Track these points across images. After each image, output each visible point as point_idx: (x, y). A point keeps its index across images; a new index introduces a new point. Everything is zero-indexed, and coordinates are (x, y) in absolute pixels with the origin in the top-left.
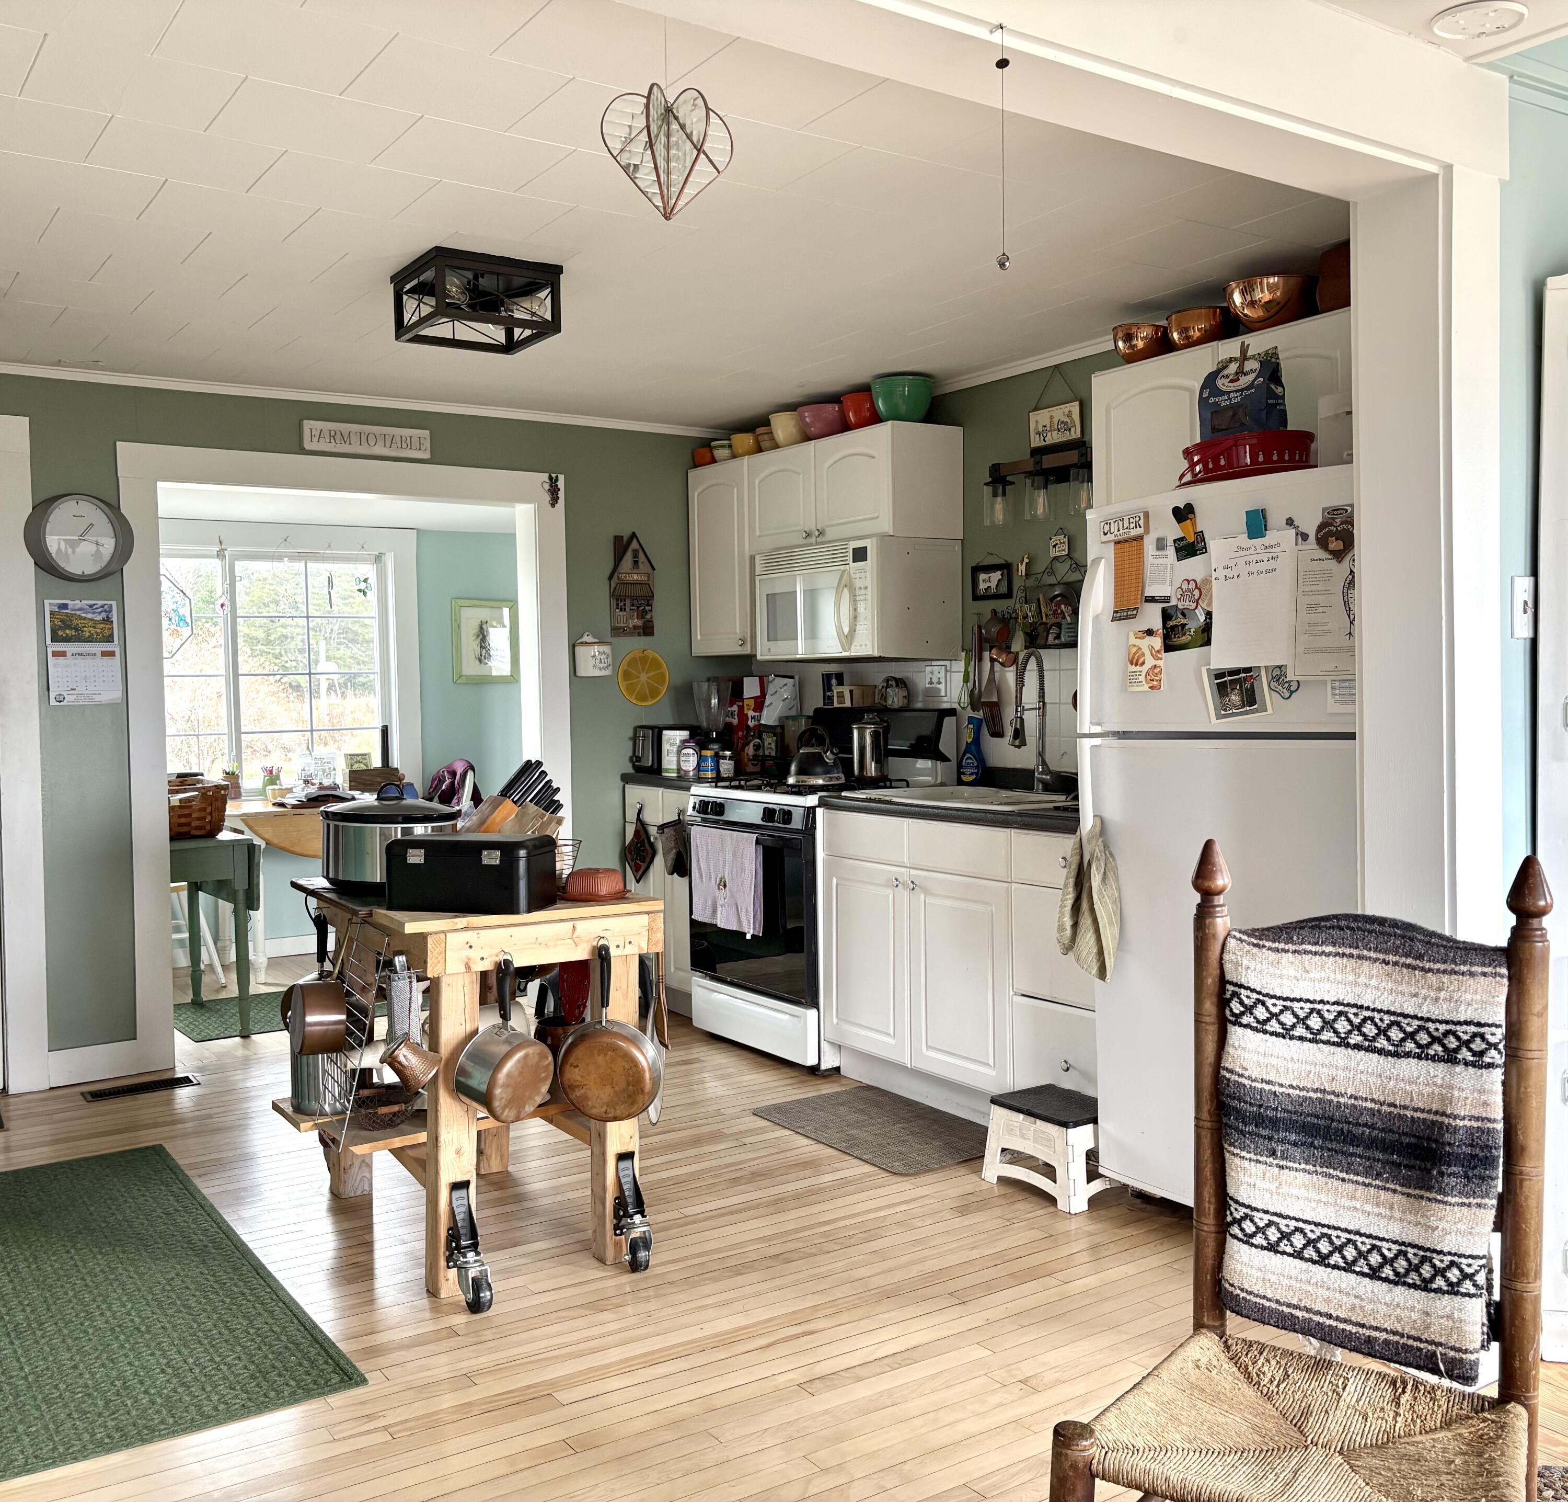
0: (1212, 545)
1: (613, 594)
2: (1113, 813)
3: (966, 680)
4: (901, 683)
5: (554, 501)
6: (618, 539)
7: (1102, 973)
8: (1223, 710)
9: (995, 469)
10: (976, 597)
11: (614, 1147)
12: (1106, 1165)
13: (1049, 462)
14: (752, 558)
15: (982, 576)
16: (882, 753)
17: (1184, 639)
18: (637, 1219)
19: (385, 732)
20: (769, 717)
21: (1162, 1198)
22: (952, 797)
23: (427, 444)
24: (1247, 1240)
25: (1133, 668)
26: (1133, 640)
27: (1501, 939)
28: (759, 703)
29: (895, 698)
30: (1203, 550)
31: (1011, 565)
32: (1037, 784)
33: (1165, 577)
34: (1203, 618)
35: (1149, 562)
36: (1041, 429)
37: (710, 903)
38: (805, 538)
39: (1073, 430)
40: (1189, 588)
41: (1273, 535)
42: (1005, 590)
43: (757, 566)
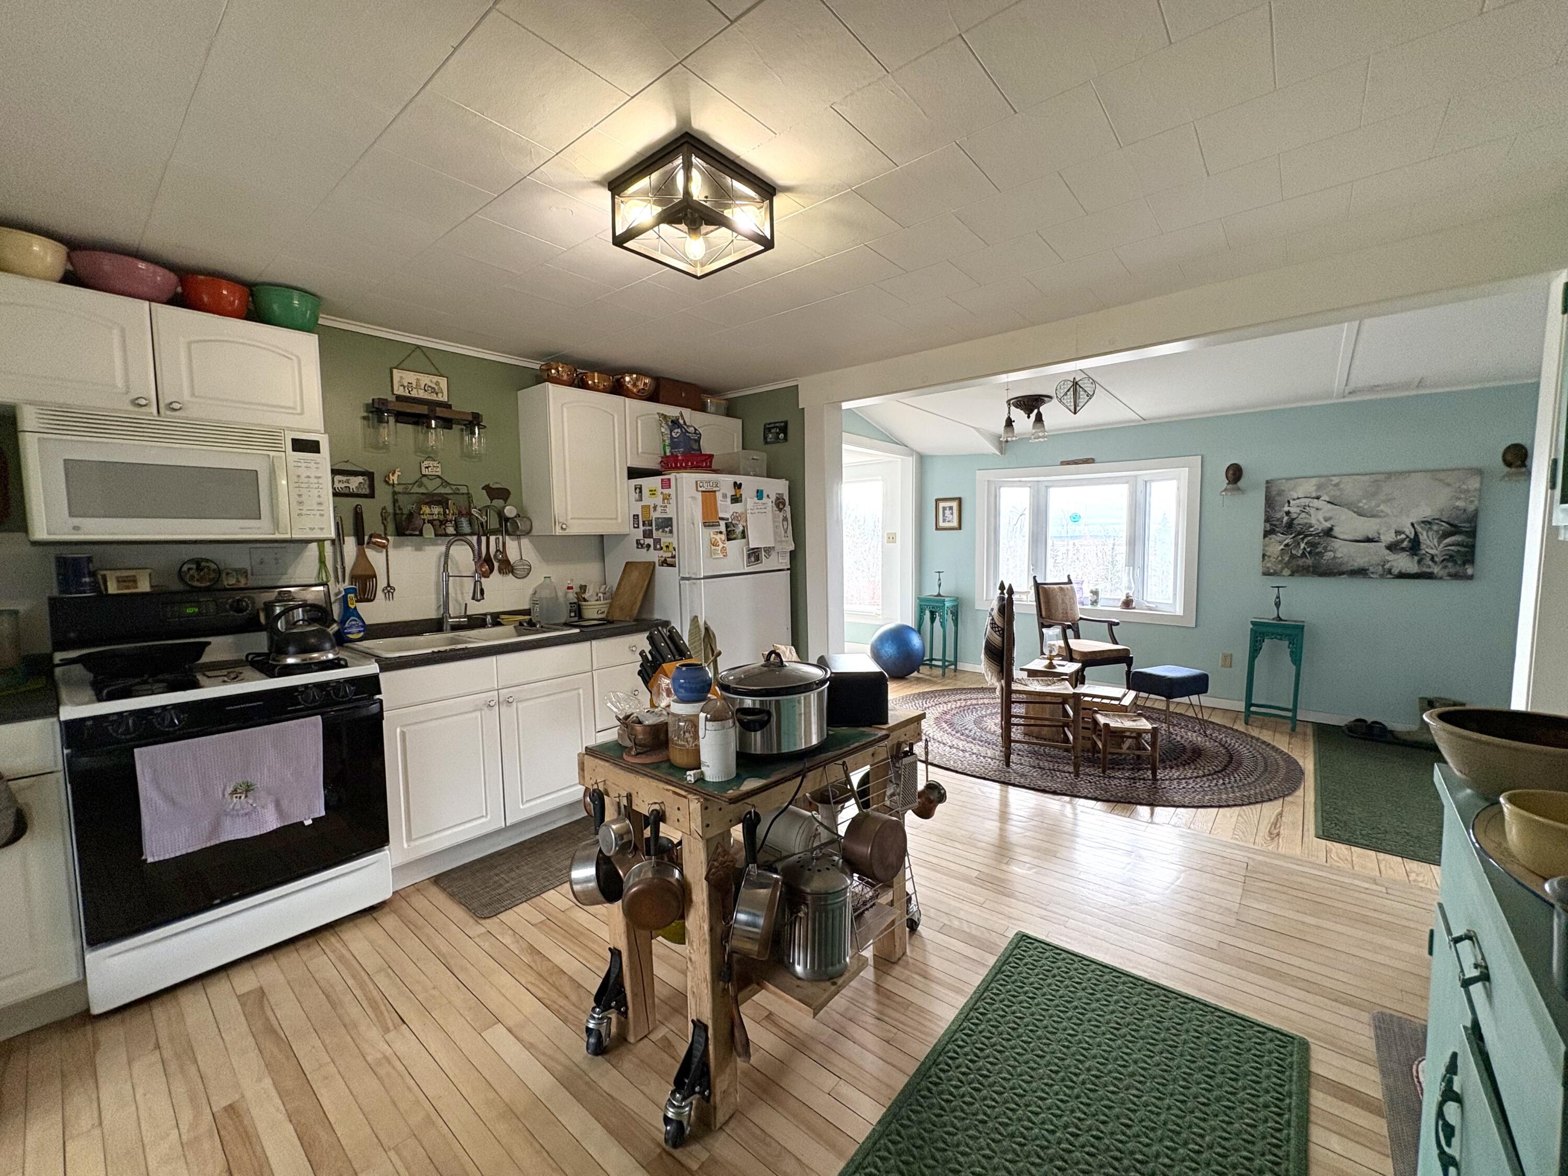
0: (745, 500)
8: (750, 564)
9: (381, 403)
15: (339, 478)
17: (734, 536)
25: (713, 548)
26: (712, 536)
30: (741, 501)
31: (373, 473)
32: (446, 627)
33: (727, 509)
34: (741, 528)
35: (719, 502)
36: (406, 384)
37: (206, 824)
38: (141, 406)
39: (440, 395)
40: (736, 516)
41: (765, 500)
42: (367, 491)
43: (29, 420)
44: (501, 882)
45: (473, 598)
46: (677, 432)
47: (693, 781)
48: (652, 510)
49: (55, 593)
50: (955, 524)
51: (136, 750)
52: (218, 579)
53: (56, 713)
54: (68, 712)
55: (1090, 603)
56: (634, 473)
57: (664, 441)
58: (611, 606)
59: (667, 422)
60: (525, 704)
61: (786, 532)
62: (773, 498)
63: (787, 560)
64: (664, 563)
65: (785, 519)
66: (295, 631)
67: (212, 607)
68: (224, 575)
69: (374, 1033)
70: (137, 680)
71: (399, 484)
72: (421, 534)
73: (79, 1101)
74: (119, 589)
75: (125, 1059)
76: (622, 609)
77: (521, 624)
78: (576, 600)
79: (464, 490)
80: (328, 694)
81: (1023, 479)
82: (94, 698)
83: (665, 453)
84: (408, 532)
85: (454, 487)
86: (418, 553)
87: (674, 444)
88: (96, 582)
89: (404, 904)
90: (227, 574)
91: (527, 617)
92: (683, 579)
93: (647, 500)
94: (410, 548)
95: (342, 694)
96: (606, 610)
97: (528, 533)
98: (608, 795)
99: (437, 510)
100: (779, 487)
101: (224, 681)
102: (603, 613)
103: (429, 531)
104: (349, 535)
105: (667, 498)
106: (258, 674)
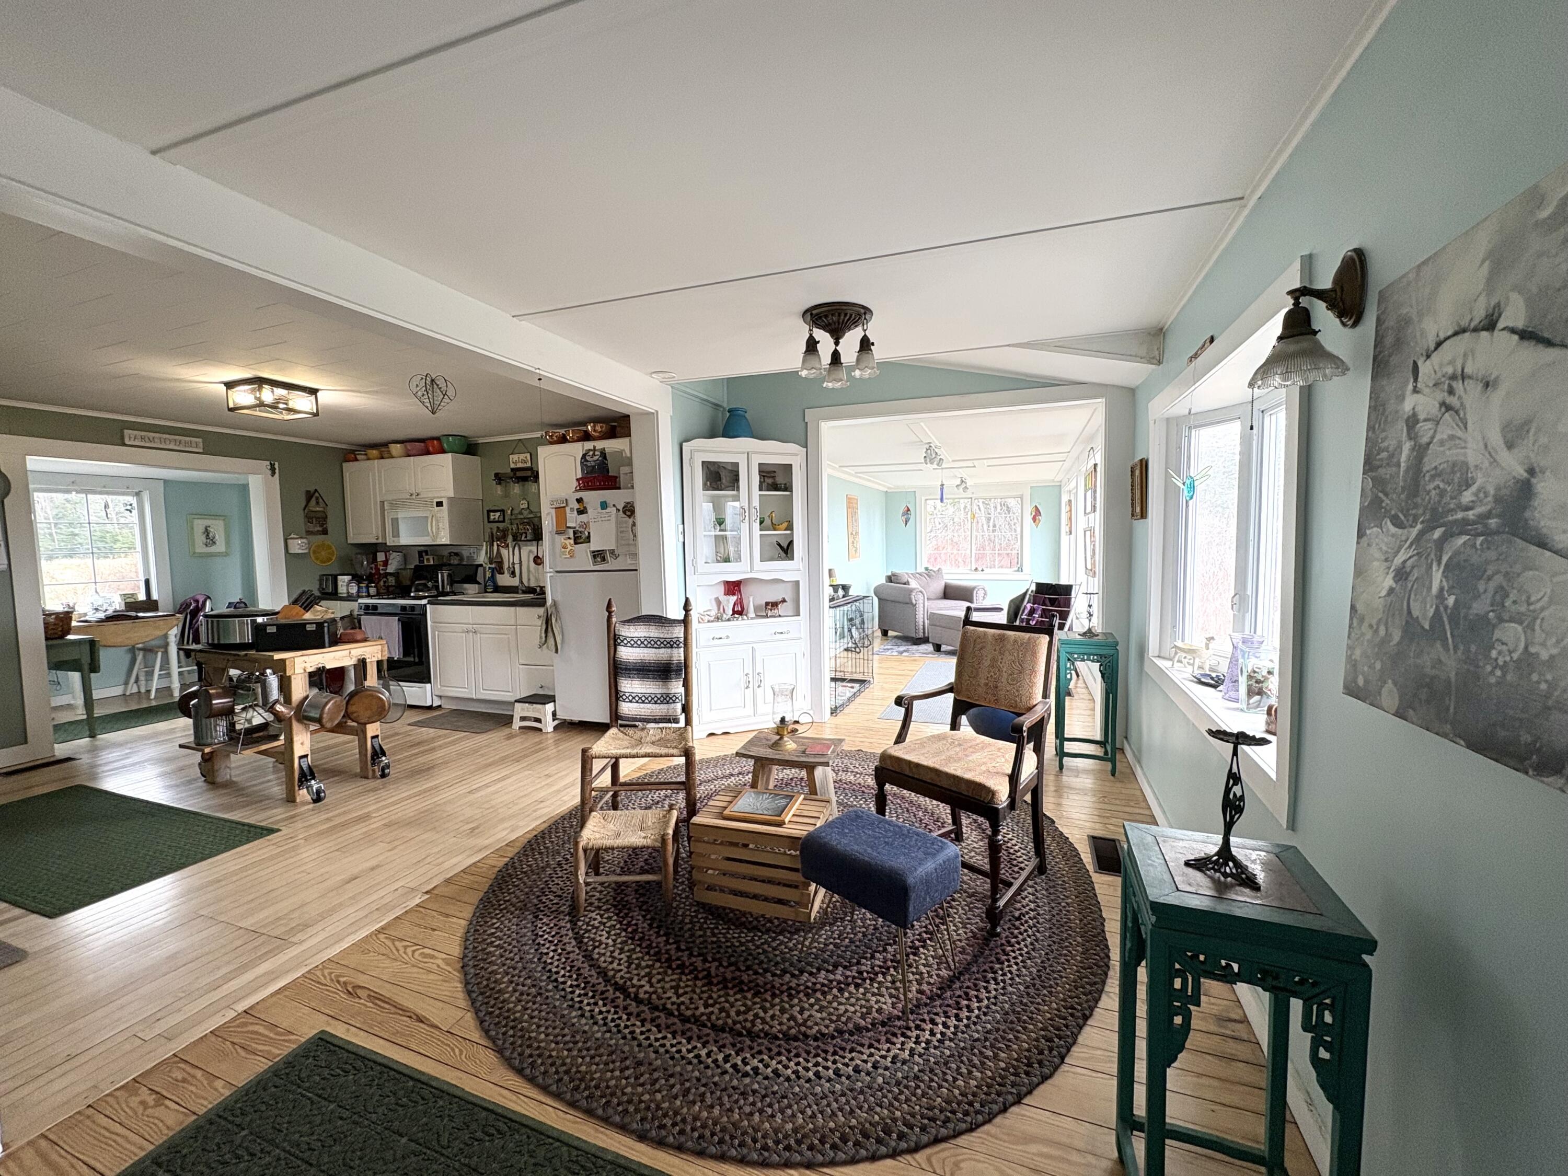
0: (589, 511)
1: (306, 516)
2: (559, 598)
3: (486, 553)
4: (456, 554)
5: (273, 474)
6: (308, 492)
7: (557, 651)
8: (595, 563)
9: (496, 475)
10: (489, 522)
11: (370, 734)
12: (560, 715)
13: (519, 474)
14: (382, 503)
15: (492, 514)
16: (452, 582)
17: (581, 541)
18: (384, 758)
19: (147, 583)
20: (391, 569)
21: (580, 722)
22: (483, 597)
23: (201, 445)
24: (624, 701)
25: (564, 550)
26: (563, 541)
27: (682, 618)
28: (386, 563)
29: (455, 561)
30: (586, 513)
31: (504, 510)
33: (574, 520)
34: (587, 534)
35: (568, 515)
36: (514, 461)
39: (528, 463)
40: (582, 524)
41: (609, 509)
42: (501, 519)
43: (386, 506)
60: (483, 636)
65: (634, 524)
71: (512, 514)
85: (534, 514)
99: (525, 527)
104: (495, 541)
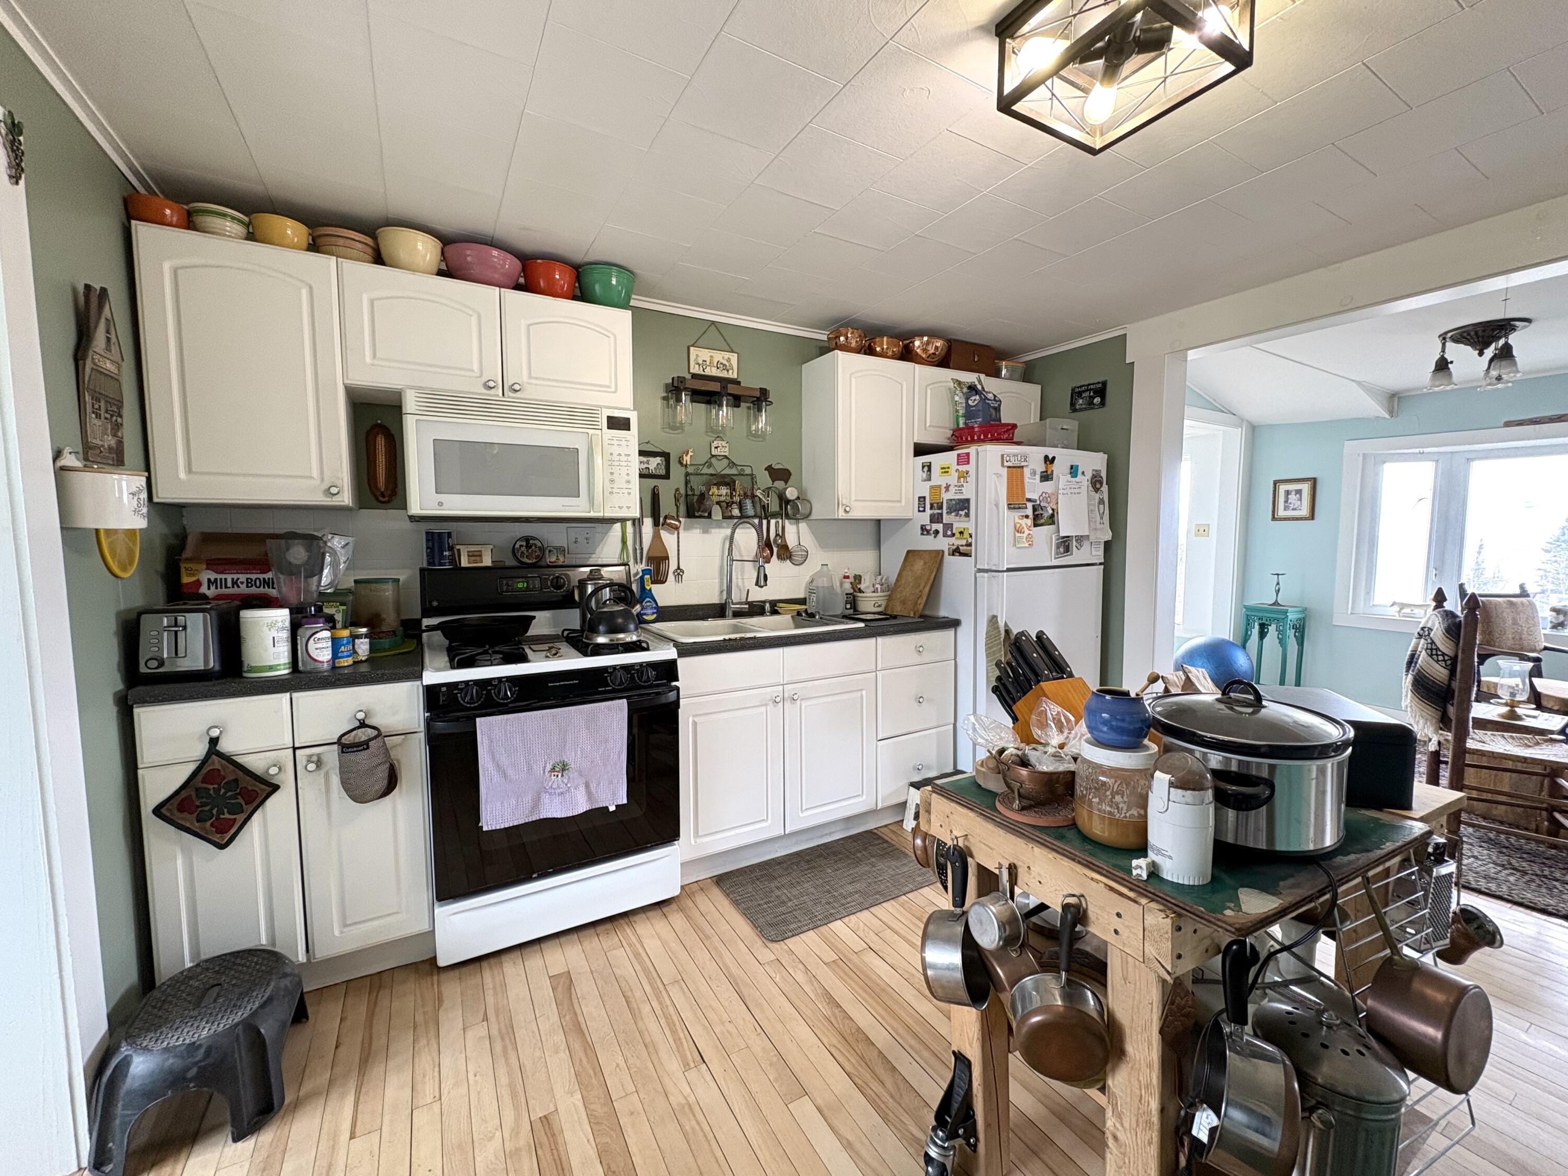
0: (1057, 477)
3: (625, 541)
8: (1058, 555)
9: (680, 381)
17: (1042, 521)
25: (1018, 535)
26: (1017, 520)
30: (1052, 479)
31: (669, 454)
32: (729, 613)
33: (1034, 489)
34: (1051, 512)
35: (1027, 480)
36: (701, 362)
37: (528, 799)
38: (491, 388)
39: (731, 372)
40: (1045, 496)
41: (1079, 477)
42: (662, 472)
43: (410, 404)
44: (784, 897)
45: (757, 584)
46: (975, 400)
47: (1145, 877)
48: (943, 490)
49: (425, 565)
50: (1304, 511)
51: (478, 720)
52: (541, 558)
53: (420, 677)
54: (431, 677)
55: (1550, 625)
56: (920, 450)
57: (957, 411)
58: (890, 599)
59: (962, 388)
60: (809, 703)
61: (1102, 518)
62: (1089, 475)
63: (1101, 552)
64: (956, 551)
65: (1101, 501)
66: (605, 610)
67: (537, 583)
68: (547, 552)
69: (673, 1065)
70: (480, 650)
71: (691, 465)
72: (710, 516)
73: (425, 1061)
74: (469, 563)
75: (461, 1025)
76: (903, 602)
77: (799, 614)
78: (852, 591)
79: (748, 471)
80: (632, 678)
81: (1426, 450)
82: (448, 664)
83: (958, 425)
84: (697, 514)
85: (739, 468)
86: (706, 536)
87: (970, 413)
88: (453, 555)
89: (691, 904)
90: (550, 551)
91: (804, 607)
92: (980, 571)
93: (938, 478)
94: (698, 531)
95: (645, 678)
96: (884, 603)
97: (807, 517)
98: (972, 856)
99: (724, 491)
100: (1094, 462)
101: (547, 657)
102: (879, 606)
103: (717, 513)
104: (647, 517)
105: (964, 476)
106: (573, 652)
